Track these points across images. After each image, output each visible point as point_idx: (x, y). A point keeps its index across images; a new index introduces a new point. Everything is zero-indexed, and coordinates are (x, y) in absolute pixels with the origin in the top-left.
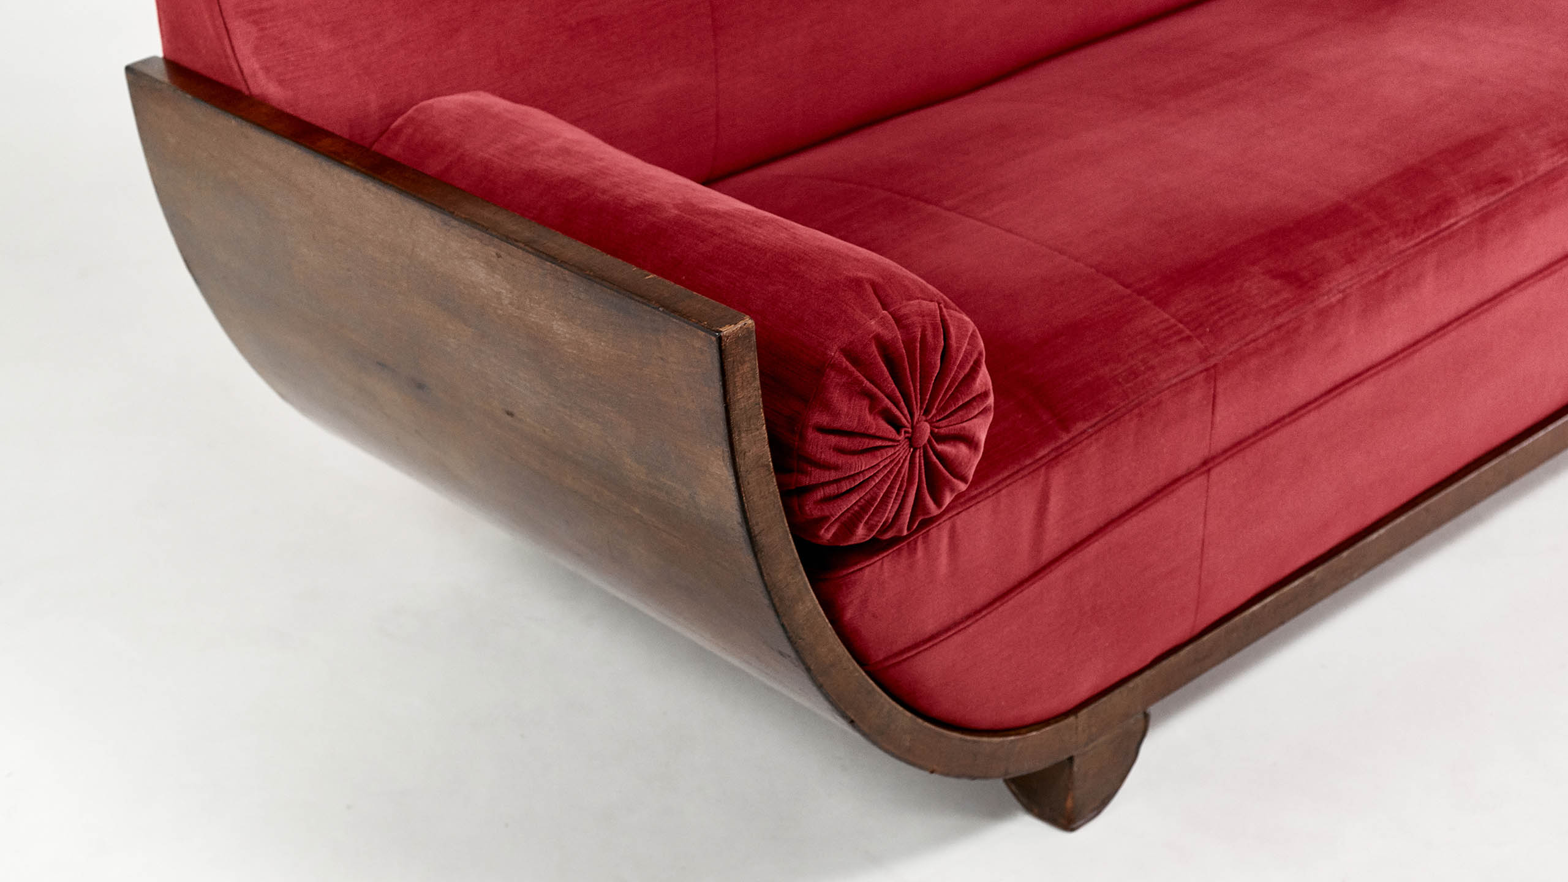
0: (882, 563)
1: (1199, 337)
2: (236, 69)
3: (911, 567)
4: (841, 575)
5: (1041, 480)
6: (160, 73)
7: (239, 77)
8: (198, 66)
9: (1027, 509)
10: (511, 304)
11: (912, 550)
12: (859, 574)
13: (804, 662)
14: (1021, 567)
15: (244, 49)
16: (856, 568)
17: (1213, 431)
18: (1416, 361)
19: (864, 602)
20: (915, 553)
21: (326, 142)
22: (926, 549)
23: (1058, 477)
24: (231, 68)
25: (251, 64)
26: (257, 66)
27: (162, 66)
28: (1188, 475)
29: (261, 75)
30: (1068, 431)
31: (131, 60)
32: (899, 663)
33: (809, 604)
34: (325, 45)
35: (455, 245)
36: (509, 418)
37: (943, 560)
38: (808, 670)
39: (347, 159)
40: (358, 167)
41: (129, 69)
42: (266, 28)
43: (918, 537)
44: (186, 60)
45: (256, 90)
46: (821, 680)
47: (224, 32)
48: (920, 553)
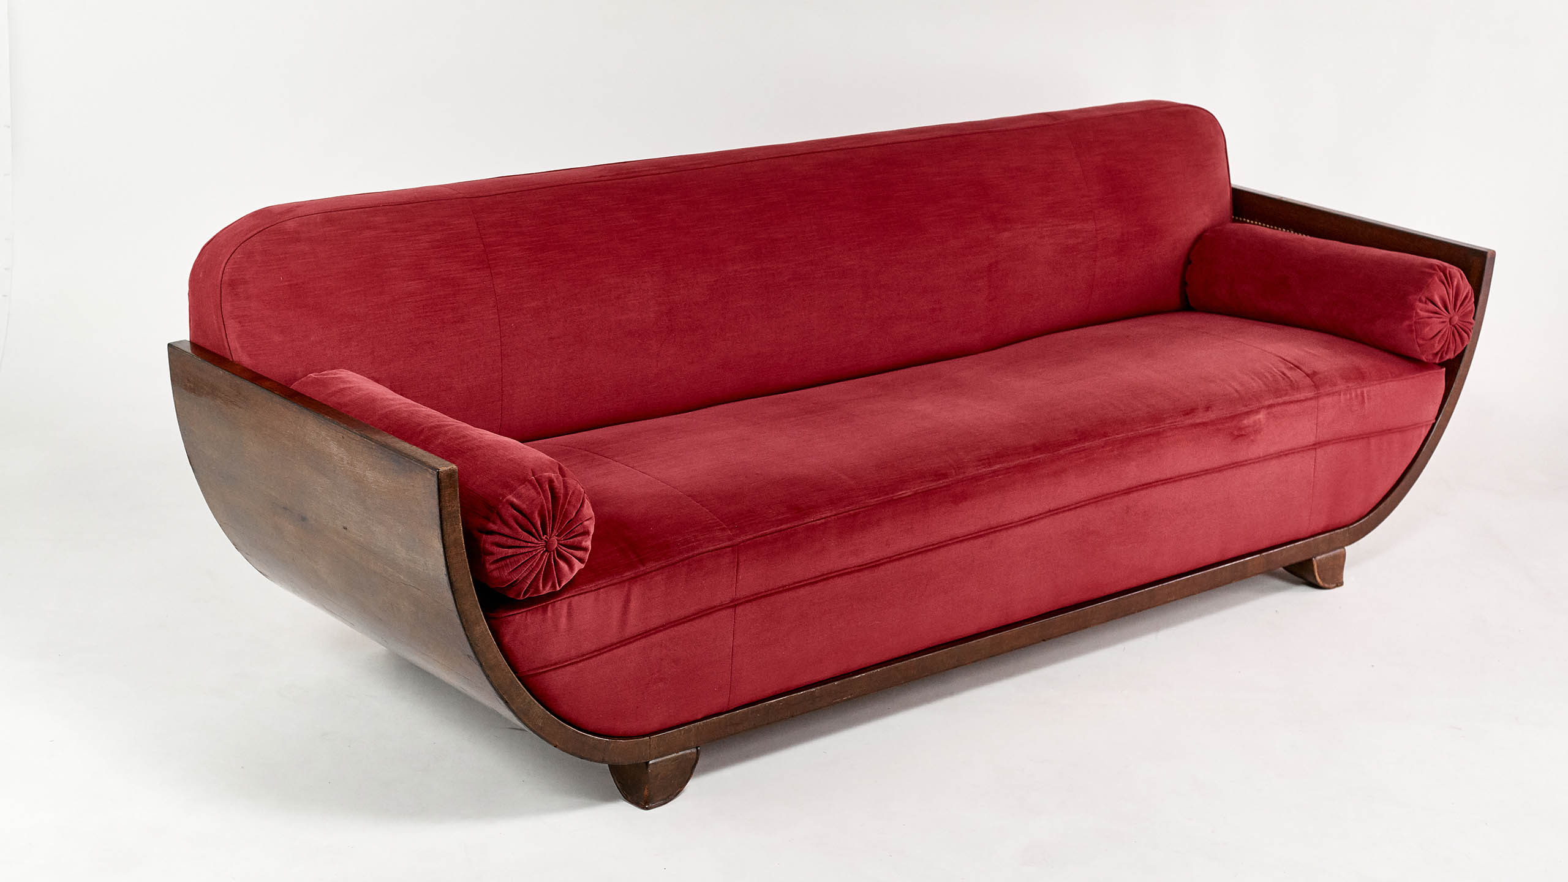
0: (527, 614)
1: (731, 530)
2: (227, 346)
3: (544, 620)
4: (503, 616)
5: (626, 589)
6: (188, 348)
7: (228, 351)
8: (208, 345)
9: (617, 606)
10: (348, 463)
11: (545, 610)
12: (511, 618)
13: (478, 659)
14: (612, 636)
15: (232, 337)
16: (511, 613)
17: (738, 584)
18: (880, 572)
19: (516, 633)
20: (547, 613)
21: (268, 383)
22: (554, 614)
23: (637, 590)
24: (224, 346)
25: (235, 344)
26: (238, 346)
27: (189, 344)
28: (722, 607)
29: (239, 350)
30: (644, 566)
31: (172, 340)
32: (536, 675)
33: (483, 627)
34: (277, 338)
35: (323, 433)
36: (345, 531)
37: (563, 620)
38: (481, 665)
39: (276, 391)
40: (281, 394)
41: (169, 345)
42: (245, 326)
43: (548, 605)
44: (201, 342)
45: (236, 358)
46: (488, 672)
47: (223, 326)
48: (549, 614)
